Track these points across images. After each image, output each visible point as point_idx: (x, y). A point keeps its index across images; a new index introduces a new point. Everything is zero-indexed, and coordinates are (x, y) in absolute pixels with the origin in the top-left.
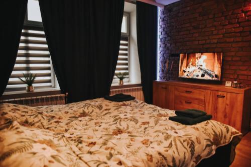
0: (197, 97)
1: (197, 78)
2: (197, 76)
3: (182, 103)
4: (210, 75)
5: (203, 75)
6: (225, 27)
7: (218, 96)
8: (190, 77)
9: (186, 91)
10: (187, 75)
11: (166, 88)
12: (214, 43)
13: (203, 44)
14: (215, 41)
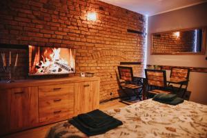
0: (67, 91)
1: (54, 73)
2: (54, 71)
3: (48, 103)
4: (67, 69)
5: (60, 70)
6: (69, 27)
7: (85, 86)
8: (46, 73)
9: (54, 89)
10: (42, 71)
11: (22, 93)
12: (60, 39)
13: (49, 39)
14: (61, 37)
